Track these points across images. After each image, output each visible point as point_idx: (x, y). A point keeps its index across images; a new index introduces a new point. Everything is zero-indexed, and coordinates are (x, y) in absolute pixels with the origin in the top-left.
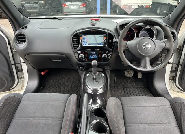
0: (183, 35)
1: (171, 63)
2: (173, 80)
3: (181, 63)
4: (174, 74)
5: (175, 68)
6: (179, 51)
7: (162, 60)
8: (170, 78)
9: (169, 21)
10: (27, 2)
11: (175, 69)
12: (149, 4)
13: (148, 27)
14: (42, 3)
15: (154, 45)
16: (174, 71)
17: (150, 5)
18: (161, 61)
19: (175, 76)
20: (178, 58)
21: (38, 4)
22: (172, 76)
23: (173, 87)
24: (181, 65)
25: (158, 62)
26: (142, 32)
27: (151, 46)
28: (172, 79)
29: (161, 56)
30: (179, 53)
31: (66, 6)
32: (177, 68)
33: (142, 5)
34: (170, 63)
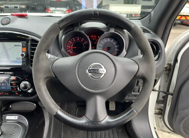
0: (173, 47)
1: (157, 91)
2: (161, 114)
3: (171, 90)
4: (162, 105)
5: (163, 97)
6: (168, 72)
7: (141, 90)
8: (156, 111)
9: (149, 23)
10: (7, 6)
11: (163, 99)
12: (137, 13)
13: (112, 31)
14: (23, 7)
15: (113, 69)
16: (161, 101)
17: (139, 14)
18: (139, 91)
19: (162, 108)
20: (167, 82)
21: (19, 8)
22: (159, 108)
23: (160, 124)
24: (172, 95)
25: (133, 93)
26: (105, 41)
27: (105, 72)
28: (159, 113)
29: (137, 84)
30: (168, 74)
31: (50, 12)
32: (165, 98)
33: (130, 13)
34: (154, 91)
